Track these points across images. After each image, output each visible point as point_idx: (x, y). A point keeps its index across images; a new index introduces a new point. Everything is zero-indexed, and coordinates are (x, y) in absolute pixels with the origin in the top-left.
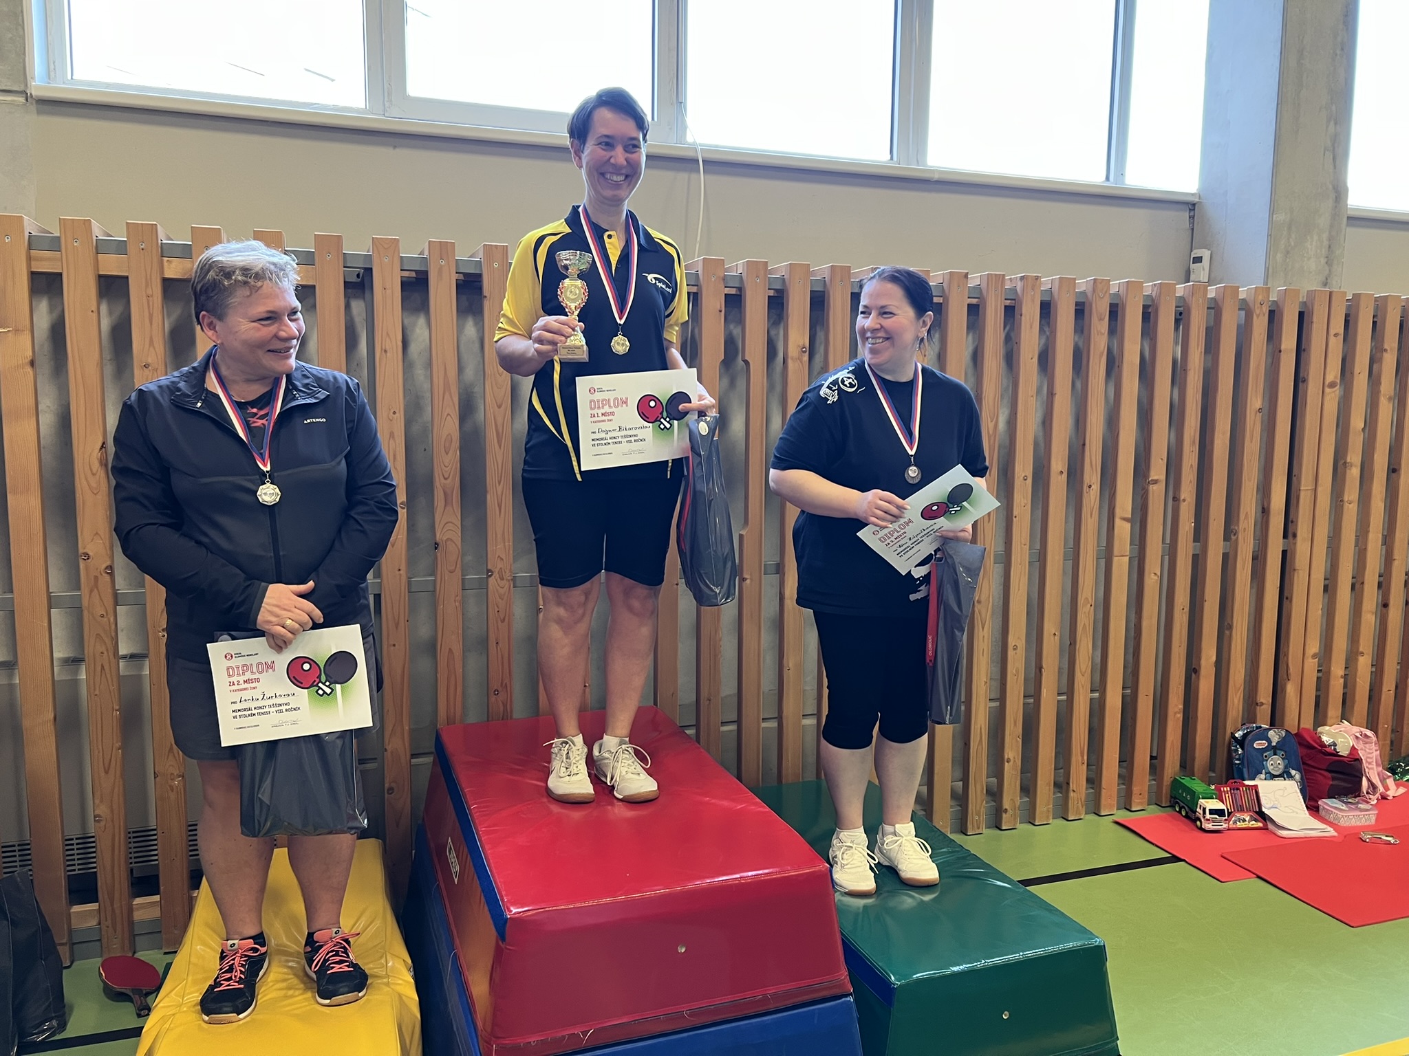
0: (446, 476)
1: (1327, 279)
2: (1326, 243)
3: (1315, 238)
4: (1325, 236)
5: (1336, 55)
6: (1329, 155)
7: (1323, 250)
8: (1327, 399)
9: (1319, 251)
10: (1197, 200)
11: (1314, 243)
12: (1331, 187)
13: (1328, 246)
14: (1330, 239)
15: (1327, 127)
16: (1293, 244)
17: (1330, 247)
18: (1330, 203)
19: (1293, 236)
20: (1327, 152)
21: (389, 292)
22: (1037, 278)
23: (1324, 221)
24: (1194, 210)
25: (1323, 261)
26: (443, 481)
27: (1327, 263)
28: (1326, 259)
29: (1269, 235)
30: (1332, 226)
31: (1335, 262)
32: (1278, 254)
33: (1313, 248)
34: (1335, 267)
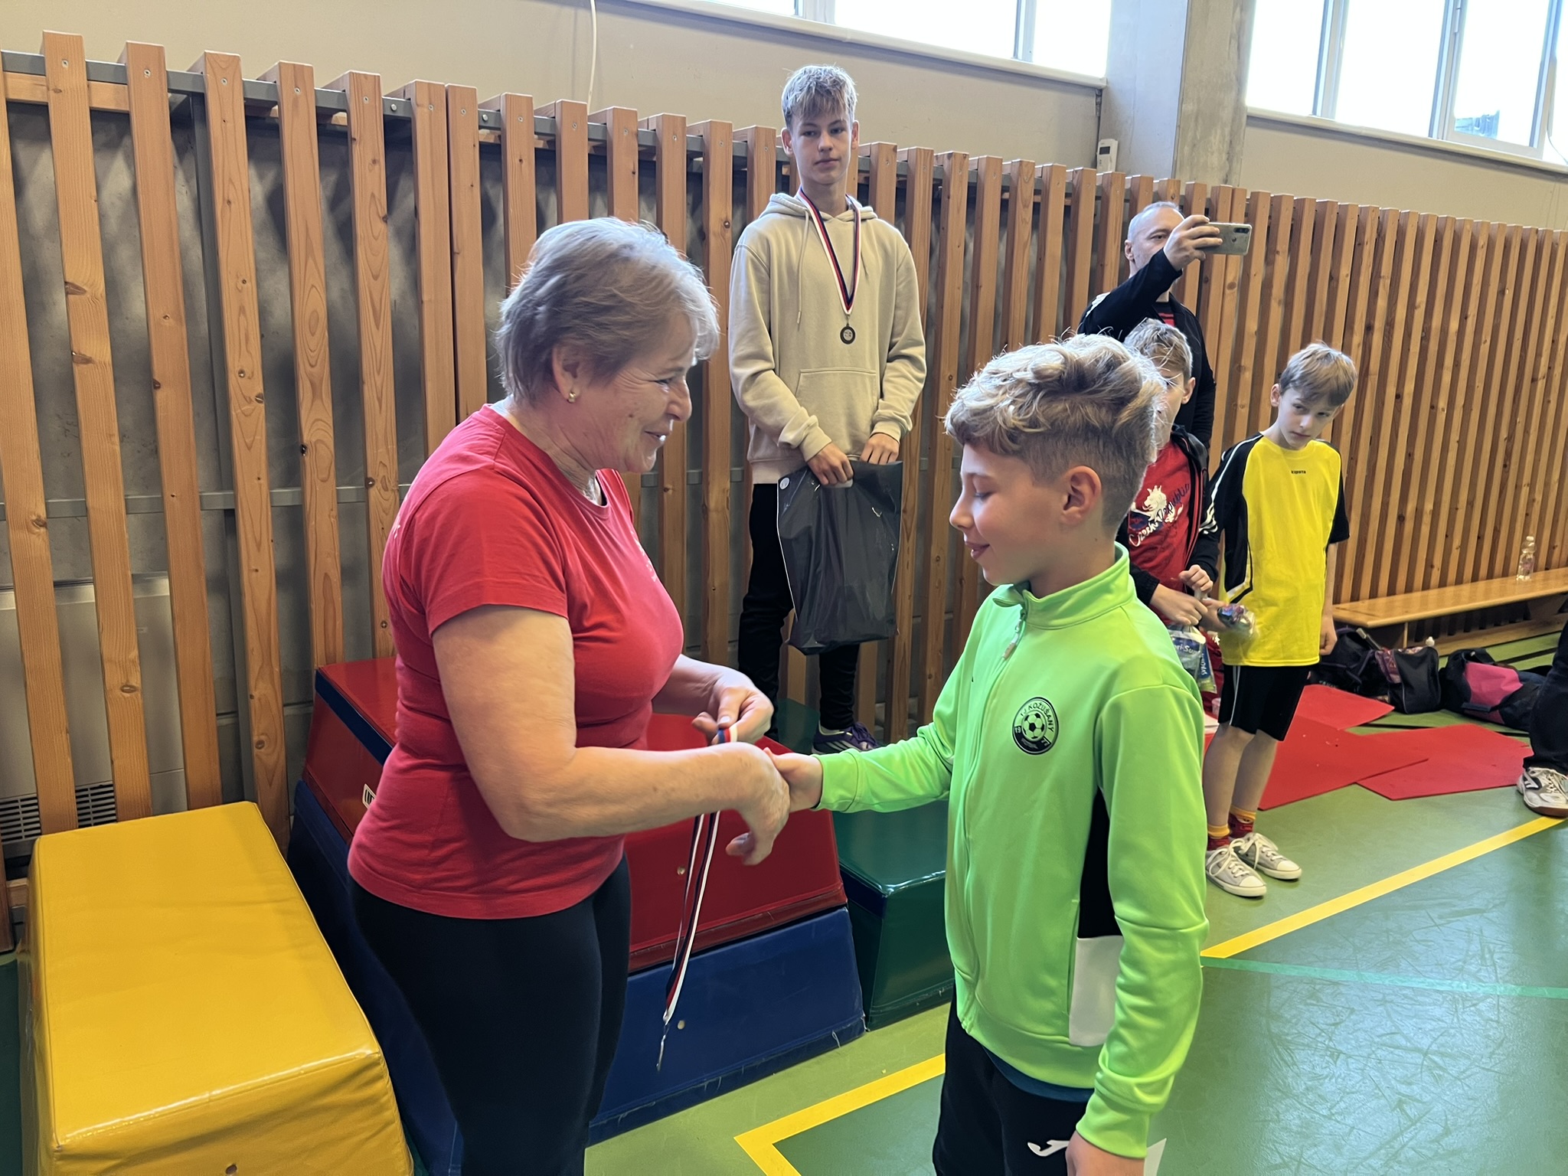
0: (313, 364)
1: (1227, 176)
2: (1227, 139)
3: (1219, 132)
4: (1227, 130)
6: (1234, 43)
7: (1225, 146)
8: (1227, 299)
9: (1221, 147)
10: (1104, 84)
11: (1217, 137)
13: (1229, 142)
14: (1232, 135)
15: (1234, 12)
16: (1199, 137)
17: (1231, 142)
18: (1233, 99)
19: (1199, 129)
20: (1232, 41)
21: (229, 125)
22: (965, 156)
23: (1227, 115)
24: (1101, 96)
25: (1224, 156)
26: (309, 368)
27: (1228, 159)
28: (1227, 155)
29: (1178, 127)
30: (1233, 120)
31: (1235, 159)
32: (1186, 148)
33: (1217, 143)
34: (1235, 164)
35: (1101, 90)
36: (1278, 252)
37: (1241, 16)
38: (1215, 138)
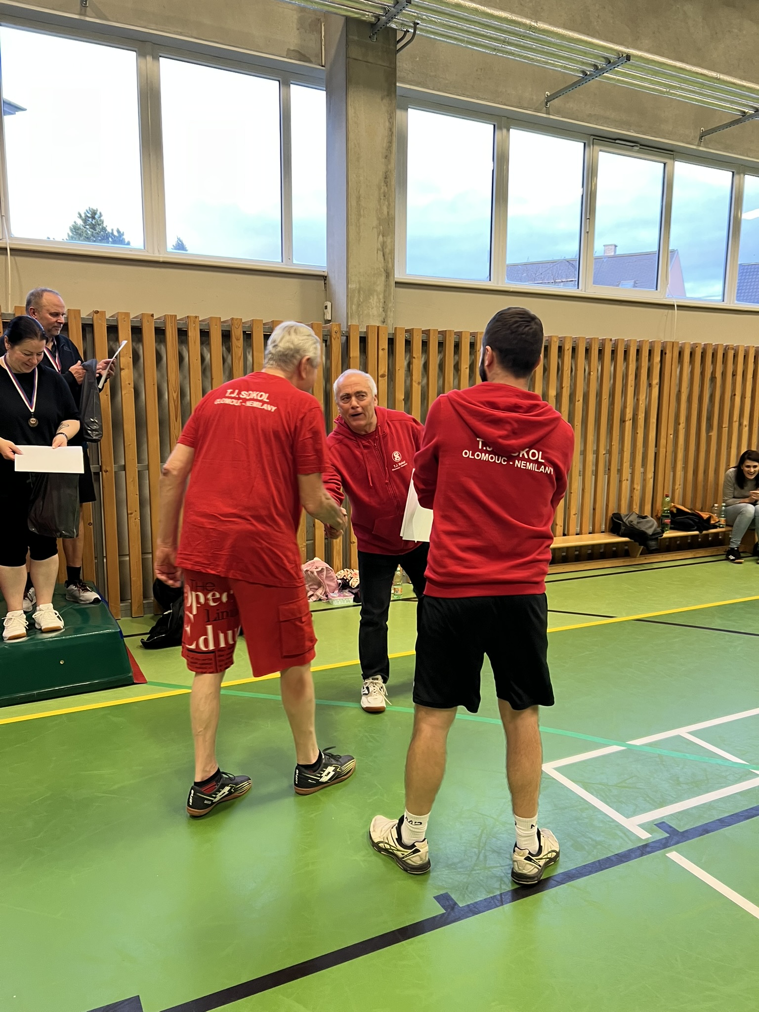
1: (385, 319)
2: (382, 300)
3: (375, 297)
4: (381, 296)
5: (381, 199)
6: (380, 253)
7: (381, 304)
9: (378, 304)
10: (326, 274)
11: (375, 300)
12: (382, 270)
13: (383, 302)
14: (385, 297)
15: (378, 238)
16: (362, 300)
17: (385, 302)
18: (383, 278)
19: (362, 296)
22: (196, 317)
23: (380, 288)
24: (325, 280)
25: (381, 310)
27: (383, 311)
28: (383, 309)
29: (349, 296)
30: (385, 291)
31: (389, 310)
32: (353, 306)
33: (375, 303)
34: (389, 313)
35: (326, 277)
36: (414, 358)
37: (383, 239)
38: (373, 301)
